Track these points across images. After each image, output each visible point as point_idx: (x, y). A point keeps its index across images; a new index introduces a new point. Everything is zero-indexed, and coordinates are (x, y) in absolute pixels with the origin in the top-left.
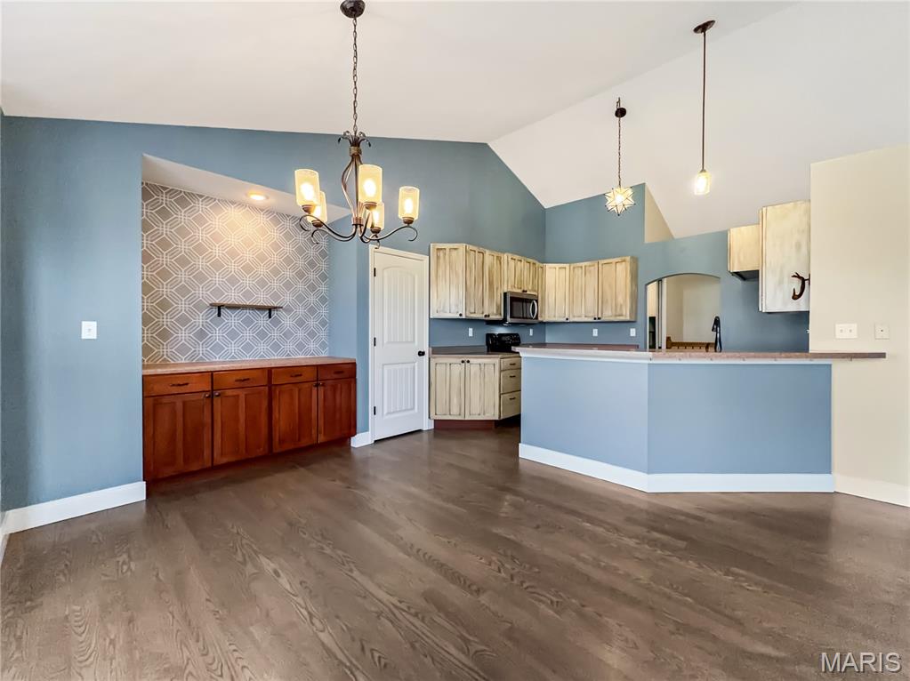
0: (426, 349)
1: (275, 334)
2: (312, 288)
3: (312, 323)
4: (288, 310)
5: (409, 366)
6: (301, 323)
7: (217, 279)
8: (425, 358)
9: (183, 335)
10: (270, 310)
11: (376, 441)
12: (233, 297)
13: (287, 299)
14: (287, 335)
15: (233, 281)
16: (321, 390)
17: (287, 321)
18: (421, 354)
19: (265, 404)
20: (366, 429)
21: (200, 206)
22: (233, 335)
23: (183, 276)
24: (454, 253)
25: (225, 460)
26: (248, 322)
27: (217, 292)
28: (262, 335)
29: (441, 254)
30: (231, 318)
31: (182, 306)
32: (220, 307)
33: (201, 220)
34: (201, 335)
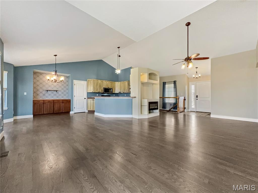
0: (86, 98)
1: (58, 95)
2: (65, 87)
3: (65, 93)
4: (60, 91)
5: (82, 101)
6: (63, 93)
7: (47, 86)
8: (86, 99)
9: (41, 95)
10: (57, 91)
11: (75, 113)
12: (50, 89)
13: (60, 89)
14: (60, 95)
15: (50, 86)
16: (63, 104)
17: (60, 93)
18: (85, 98)
19: (53, 105)
20: (73, 111)
21: (44, 75)
22: (50, 95)
23: (41, 86)
24: (91, 81)
25: (45, 113)
26: (52, 93)
27: (47, 88)
28: (55, 95)
29: (89, 81)
30: (49, 92)
31: (41, 90)
32: (47, 90)
33: (44, 77)
34: (44, 95)
